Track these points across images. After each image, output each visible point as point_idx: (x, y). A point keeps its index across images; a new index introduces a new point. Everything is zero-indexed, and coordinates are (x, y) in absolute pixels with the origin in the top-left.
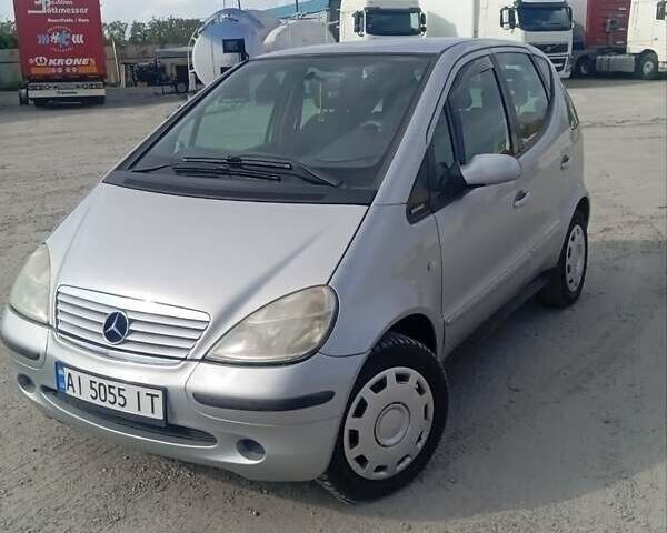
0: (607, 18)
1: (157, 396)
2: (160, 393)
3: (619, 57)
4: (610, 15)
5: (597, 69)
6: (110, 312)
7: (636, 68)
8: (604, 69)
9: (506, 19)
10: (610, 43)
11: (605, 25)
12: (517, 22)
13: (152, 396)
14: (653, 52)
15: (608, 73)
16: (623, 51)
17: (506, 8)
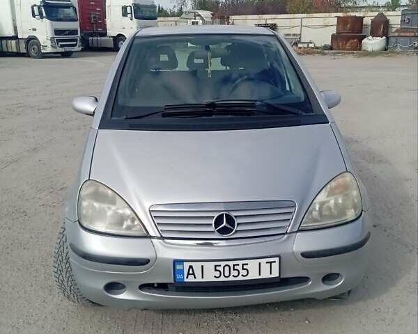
0: (90, 14)
1: (275, 262)
2: (277, 259)
3: (103, 38)
4: (92, 13)
5: (91, 45)
6: (216, 215)
7: (114, 45)
8: (95, 45)
9: (36, 12)
10: (95, 29)
11: (90, 19)
12: (44, 15)
13: (271, 263)
14: (123, 36)
15: (97, 47)
16: (105, 34)
17: (35, 5)
